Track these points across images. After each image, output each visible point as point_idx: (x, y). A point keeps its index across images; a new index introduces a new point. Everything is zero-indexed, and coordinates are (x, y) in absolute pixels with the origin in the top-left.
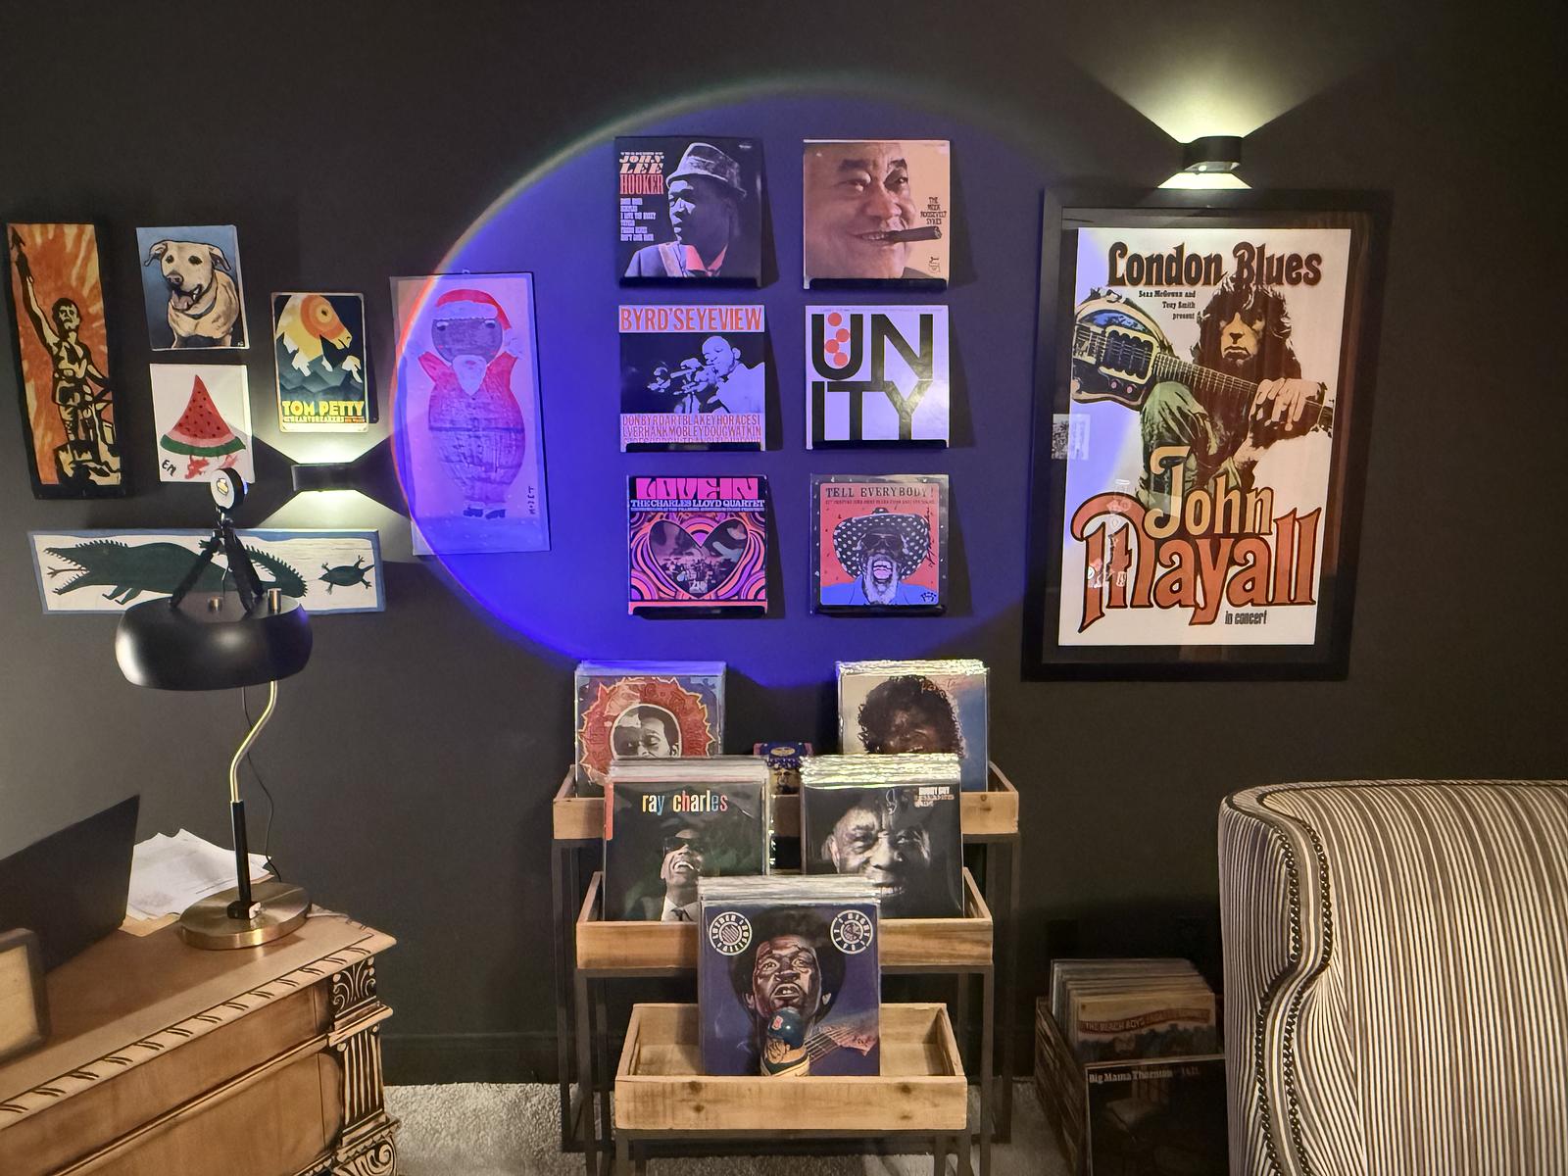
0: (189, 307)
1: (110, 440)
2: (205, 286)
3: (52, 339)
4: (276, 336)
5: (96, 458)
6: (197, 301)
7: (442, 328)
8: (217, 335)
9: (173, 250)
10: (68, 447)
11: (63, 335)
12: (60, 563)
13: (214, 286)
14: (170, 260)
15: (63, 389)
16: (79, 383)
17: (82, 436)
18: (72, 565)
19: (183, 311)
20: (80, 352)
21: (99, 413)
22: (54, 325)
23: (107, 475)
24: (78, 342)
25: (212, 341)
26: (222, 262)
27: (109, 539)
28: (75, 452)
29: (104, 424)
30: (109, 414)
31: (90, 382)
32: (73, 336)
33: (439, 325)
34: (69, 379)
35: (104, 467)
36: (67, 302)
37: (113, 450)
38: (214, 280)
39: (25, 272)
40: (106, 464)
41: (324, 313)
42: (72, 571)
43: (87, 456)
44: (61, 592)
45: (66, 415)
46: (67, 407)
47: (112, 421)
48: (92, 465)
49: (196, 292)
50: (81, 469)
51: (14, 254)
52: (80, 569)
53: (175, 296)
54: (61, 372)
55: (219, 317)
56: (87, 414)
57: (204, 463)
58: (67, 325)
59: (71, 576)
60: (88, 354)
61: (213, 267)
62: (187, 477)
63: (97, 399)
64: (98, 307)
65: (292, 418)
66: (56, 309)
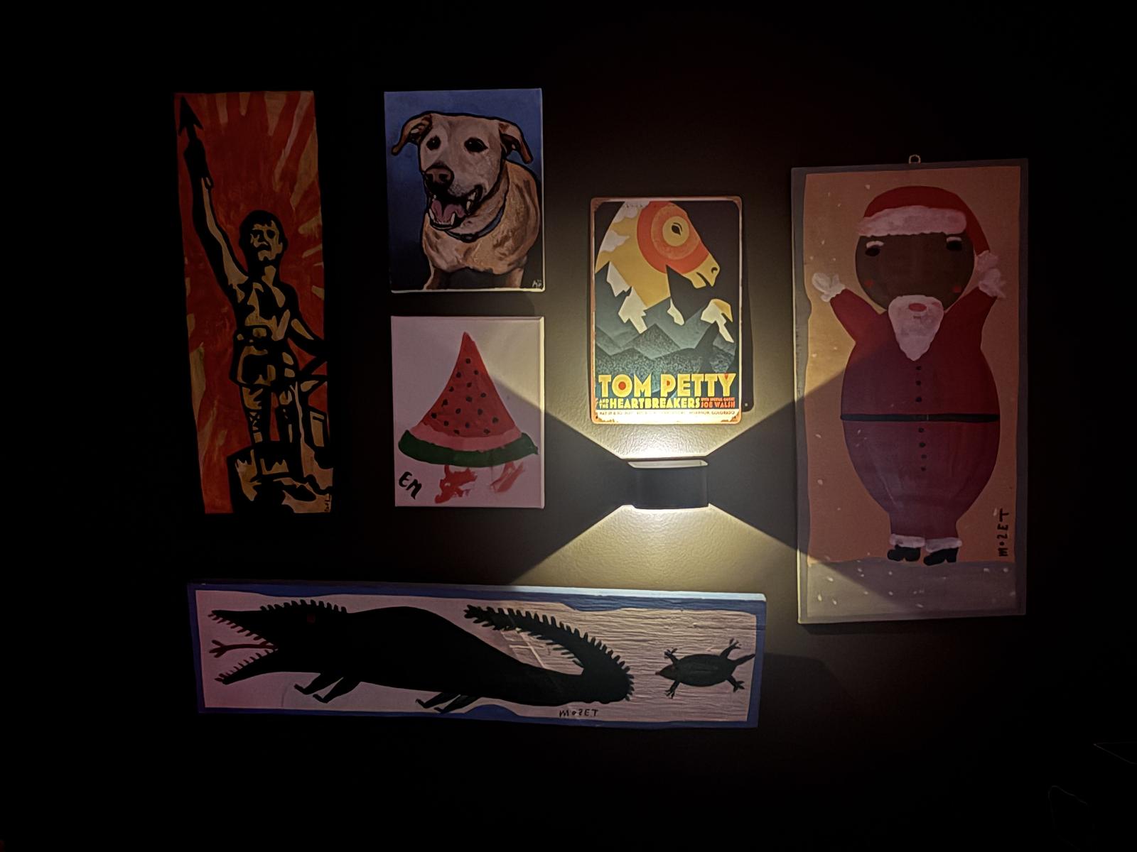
0: (458, 222)
1: (319, 440)
2: (488, 188)
3: (235, 276)
4: (595, 270)
5: (295, 471)
6: (472, 212)
7: (874, 251)
8: (500, 268)
9: (438, 131)
10: (252, 452)
11: (254, 269)
12: (231, 634)
13: (502, 187)
14: (434, 144)
15: (250, 358)
16: (274, 349)
17: (275, 436)
18: (250, 640)
19: (447, 229)
20: (280, 298)
21: (304, 396)
22: (240, 254)
23: (310, 497)
24: (277, 282)
25: (489, 278)
26: (519, 149)
27: (317, 600)
28: (262, 461)
29: (312, 414)
30: (320, 399)
31: (293, 346)
32: (270, 271)
33: (869, 245)
34: (260, 343)
35: (307, 486)
36: (264, 218)
37: (323, 458)
38: (503, 181)
39: (199, 169)
40: (311, 479)
41: (676, 229)
42: (248, 646)
43: (280, 467)
44: (227, 679)
45: (250, 401)
46: (254, 389)
47: (325, 409)
48: (287, 481)
49: (472, 197)
50: (269, 487)
51: (182, 141)
52: (262, 646)
53: (436, 204)
54: (247, 331)
55: (506, 239)
56: (285, 399)
57: (470, 477)
58: (261, 256)
59: (250, 655)
60: (292, 303)
61: (504, 156)
62: (438, 499)
63: (302, 376)
64: (312, 225)
65: (613, 403)
66: (246, 230)
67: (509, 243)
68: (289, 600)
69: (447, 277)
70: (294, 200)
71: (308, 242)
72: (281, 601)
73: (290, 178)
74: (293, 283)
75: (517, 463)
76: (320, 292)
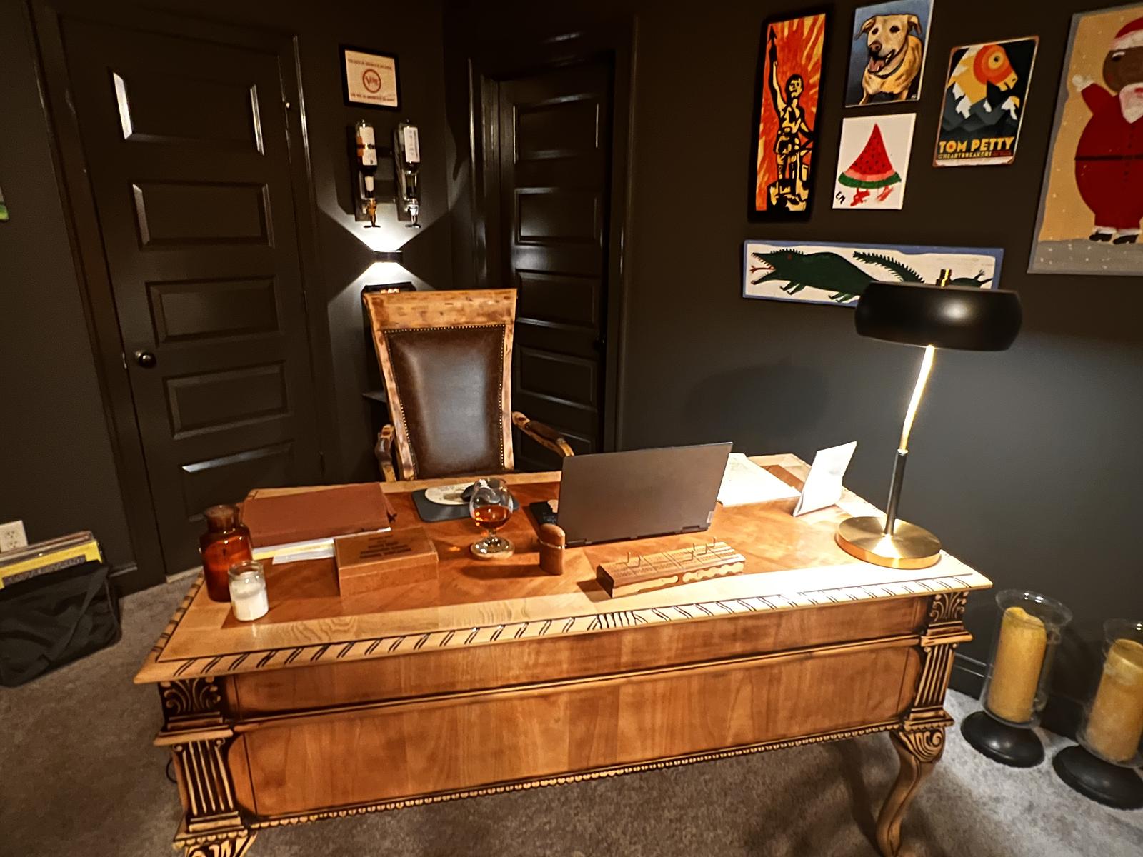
0: (881, 69)
1: (804, 178)
2: (897, 50)
3: (781, 105)
4: (947, 86)
5: (793, 192)
6: (887, 64)
7: (1117, 58)
8: (896, 91)
9: (878, 25)
10: (777, 184)
11: (789, 102)
12: (759, 263)
13: (904, 49)
14: (875, 32)
15: (782, 141)
16: (792, 136)
17: (787, 176)
18: (765, 265)
19: (875, 73)
20: (797, 113)
21: (801, 158)
22: (784, 95)
23: (797, 203)
24: (798, 106)
25: (892, 96)
26: (916, 28)
27: (792, 248)
28: (781, 187)
29: (803, 166)
30: (808, 159)
31: (800, 135)
32: (795, 101)
33: (1115, 55)
34: (787, 135)
35: (797, 198)
36: (795, 77)
37: (805, 186)
38: (906, 45)
39: (773, 57)
40: (799, 196)
41: (996, 60)
42: (765, 269)
43: (787, 190)
44: (755, 283)
45: (780, 161)
46: (782, 155)
47: (809, 163)
48: (789, 196)
49: (889, 56)
50: (782, 199)
51: (769, 46)
52: (769, 268)
53: (872, 61)
55: (901, 76)
56: (793, 159)
58: (792, 95)
59: (764, 273)
60: (802, 116)
61: (908, 33)
62: (852, 205)
63: (801, 150)
64: (816, 78)
65: (945, 156)
67: (904, 77)
68: (781, 248)
69: (871, 97)
70: (810, 68)
71: (813, 86)
72: (778, 249)
73: (809, 57)
74: (804, 106)
75: (890, 187)
76: (814, 110)
